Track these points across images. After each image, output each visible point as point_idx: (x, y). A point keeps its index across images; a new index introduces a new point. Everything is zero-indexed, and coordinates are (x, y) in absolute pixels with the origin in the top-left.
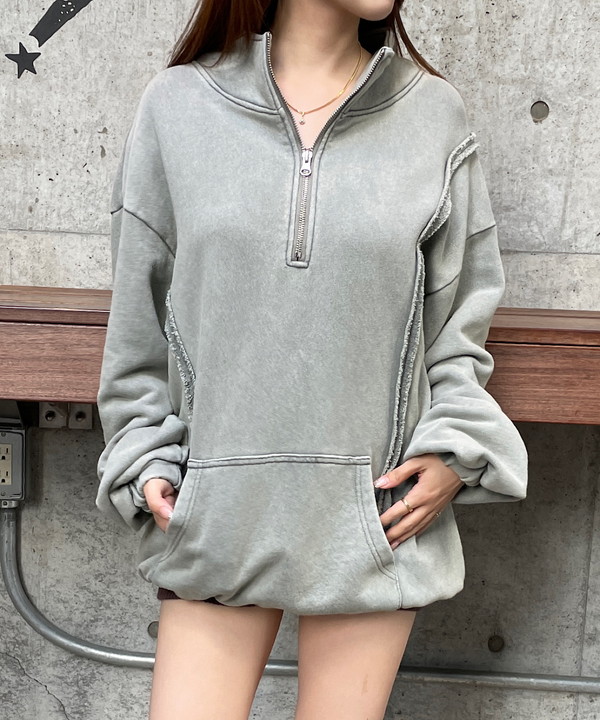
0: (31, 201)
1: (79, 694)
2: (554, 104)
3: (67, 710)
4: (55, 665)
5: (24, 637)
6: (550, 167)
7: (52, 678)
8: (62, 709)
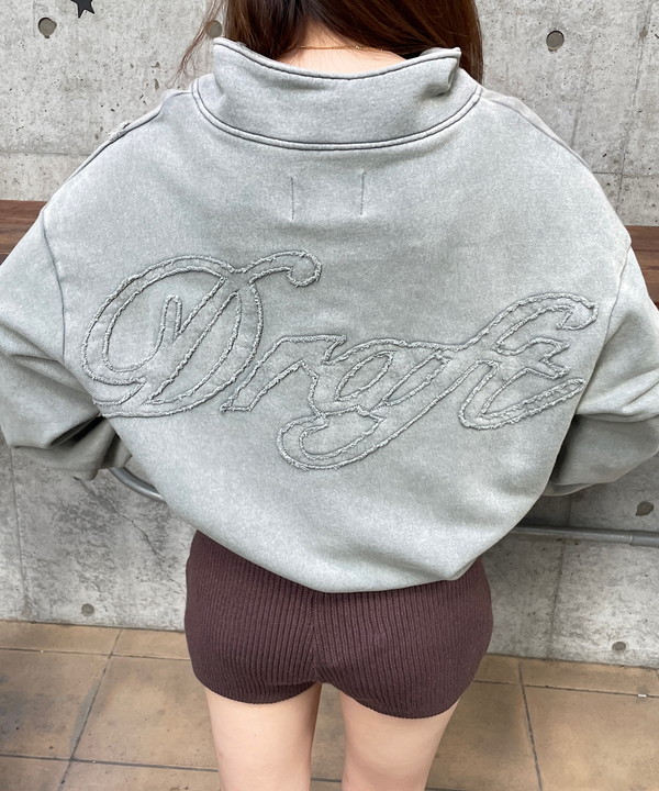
0: (96, 129)
1: (158, 527)
2: (569, 33)
3: (151, 539)
4: (138, 506)
5: (113, 485)
6: (562, 93)
7: (137, 516)
8: (146, 538)
